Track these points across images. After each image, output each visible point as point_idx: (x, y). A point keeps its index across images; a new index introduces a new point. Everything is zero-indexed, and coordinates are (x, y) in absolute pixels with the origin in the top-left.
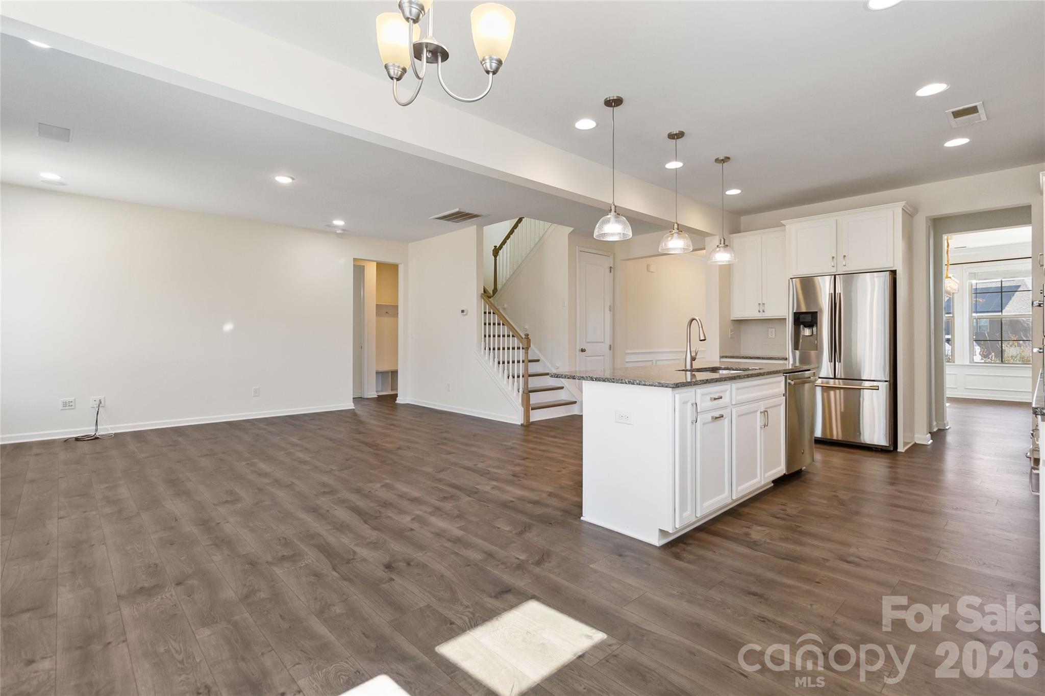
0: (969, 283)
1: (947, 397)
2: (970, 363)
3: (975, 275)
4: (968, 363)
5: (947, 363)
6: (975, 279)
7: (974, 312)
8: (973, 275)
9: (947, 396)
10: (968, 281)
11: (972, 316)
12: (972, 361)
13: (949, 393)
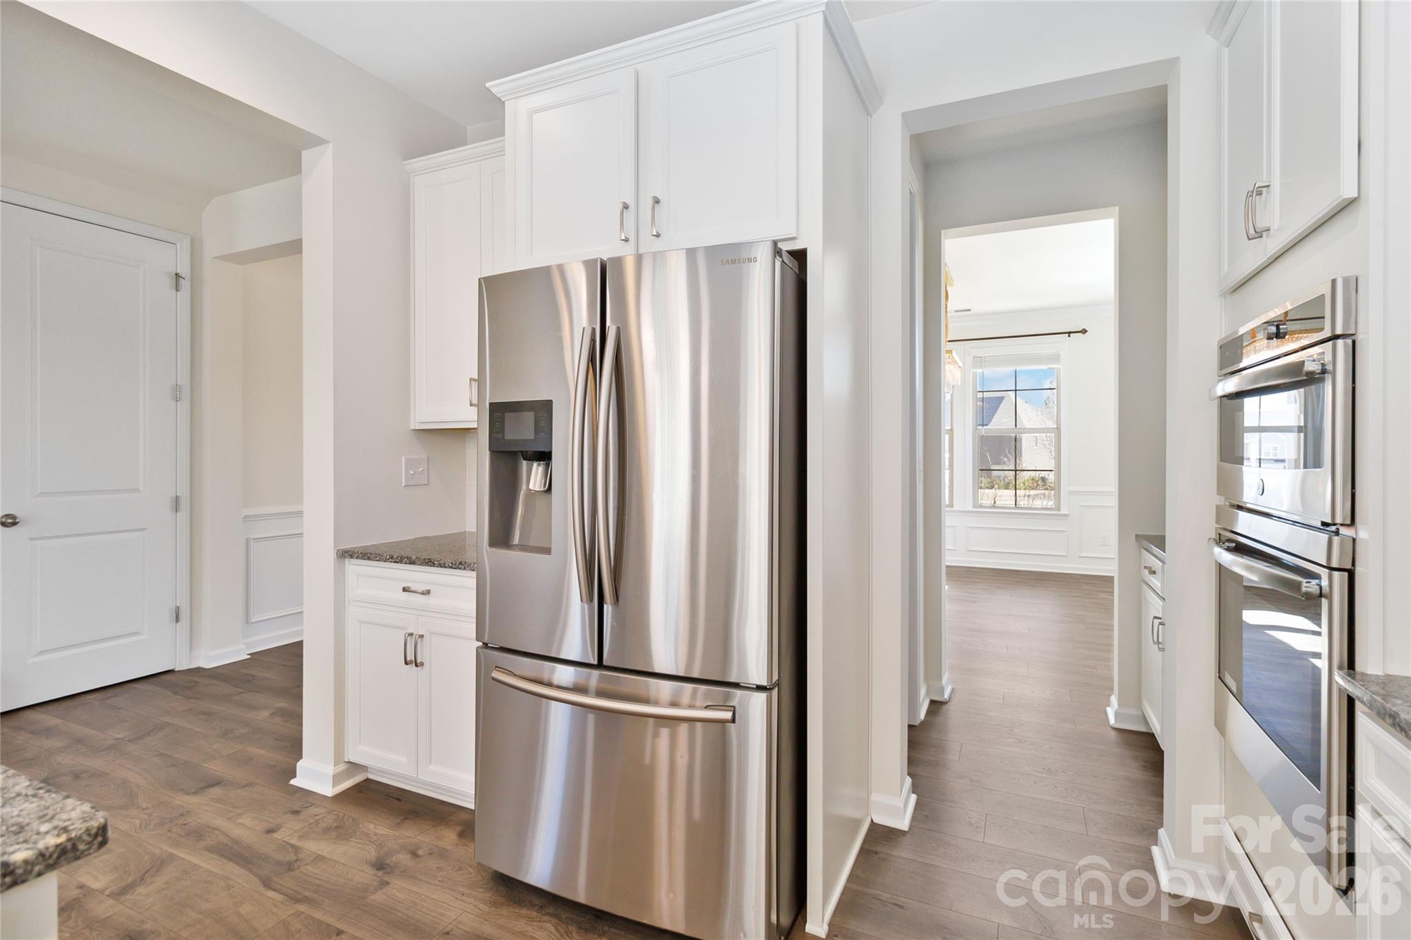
0: (973, 373)
1: (947, 567)
2: (974, 507)
3: (982, 360)
4: (970, 508)
5: (947, 509)
6: (981, 367)
7: (979, 425)
8: (979, 361)
9: (947, 564)
10: (972, 371)
11: (976, 429)
12: (976, 504)
13: (950, 559)
